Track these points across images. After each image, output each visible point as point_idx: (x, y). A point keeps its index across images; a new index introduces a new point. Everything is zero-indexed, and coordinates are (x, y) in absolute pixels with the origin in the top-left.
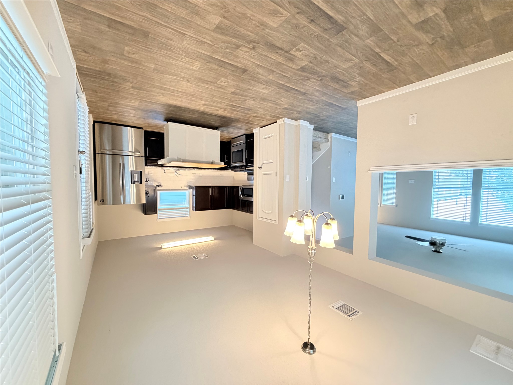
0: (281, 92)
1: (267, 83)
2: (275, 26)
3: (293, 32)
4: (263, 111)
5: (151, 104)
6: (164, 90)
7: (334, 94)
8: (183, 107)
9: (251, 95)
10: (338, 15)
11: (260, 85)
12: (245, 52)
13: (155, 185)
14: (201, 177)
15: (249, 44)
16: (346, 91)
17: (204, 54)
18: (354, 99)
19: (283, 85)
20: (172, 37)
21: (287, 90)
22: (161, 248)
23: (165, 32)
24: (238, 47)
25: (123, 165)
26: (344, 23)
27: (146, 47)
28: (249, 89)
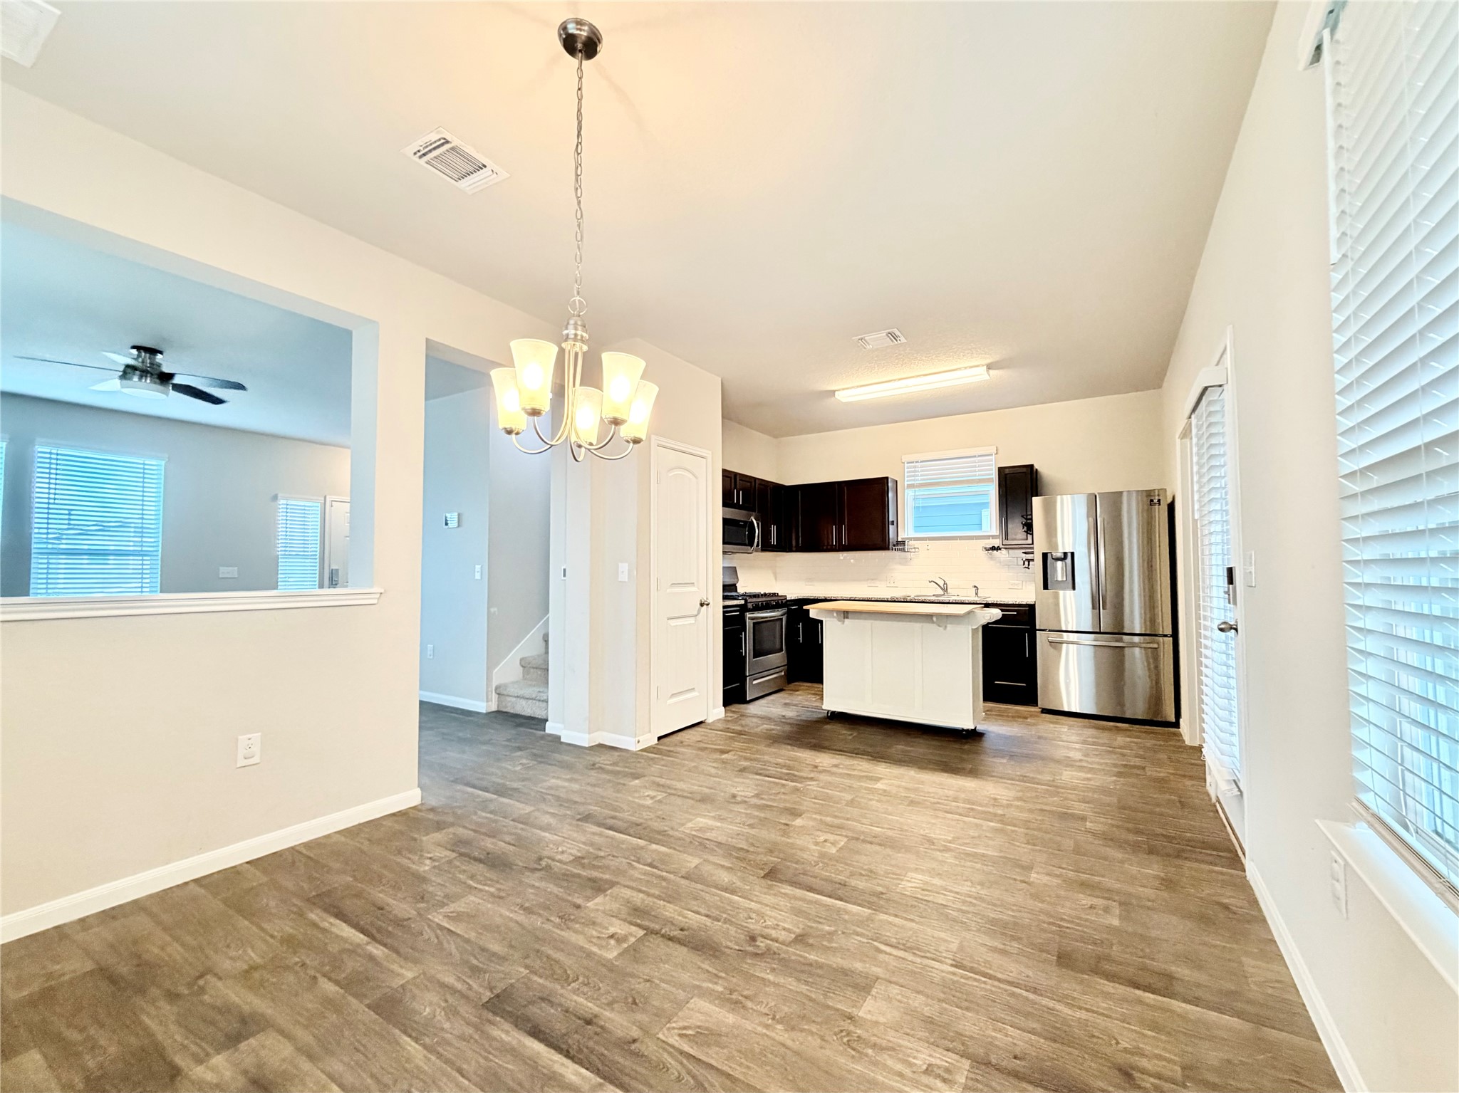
0: (656, 821)
1: (700, 844)
2: (699, 1003)
3: (641, 986)
4: (705, 768)
5: (1025, 776)
6: (995, 815)
7: (496, 821)
8: (935, 770)
9: (745, 809)
10: (514, 1042)
11: (722, 839)
12: (777, 925)
13: (1004, 551)
14: (872, 578)
15: (769, 949)
16: (460, 831)
17: (896, 916)
18: (432, 810)
19: (651, 841)
20: (991, 957)
21: (639, 827)
22: (989, 367)
23: (1013, 969)
24: (800, 939)
25: (1095, 605)
26: (489, 1021)
27: (1060, 926)
28: (751, 826)
